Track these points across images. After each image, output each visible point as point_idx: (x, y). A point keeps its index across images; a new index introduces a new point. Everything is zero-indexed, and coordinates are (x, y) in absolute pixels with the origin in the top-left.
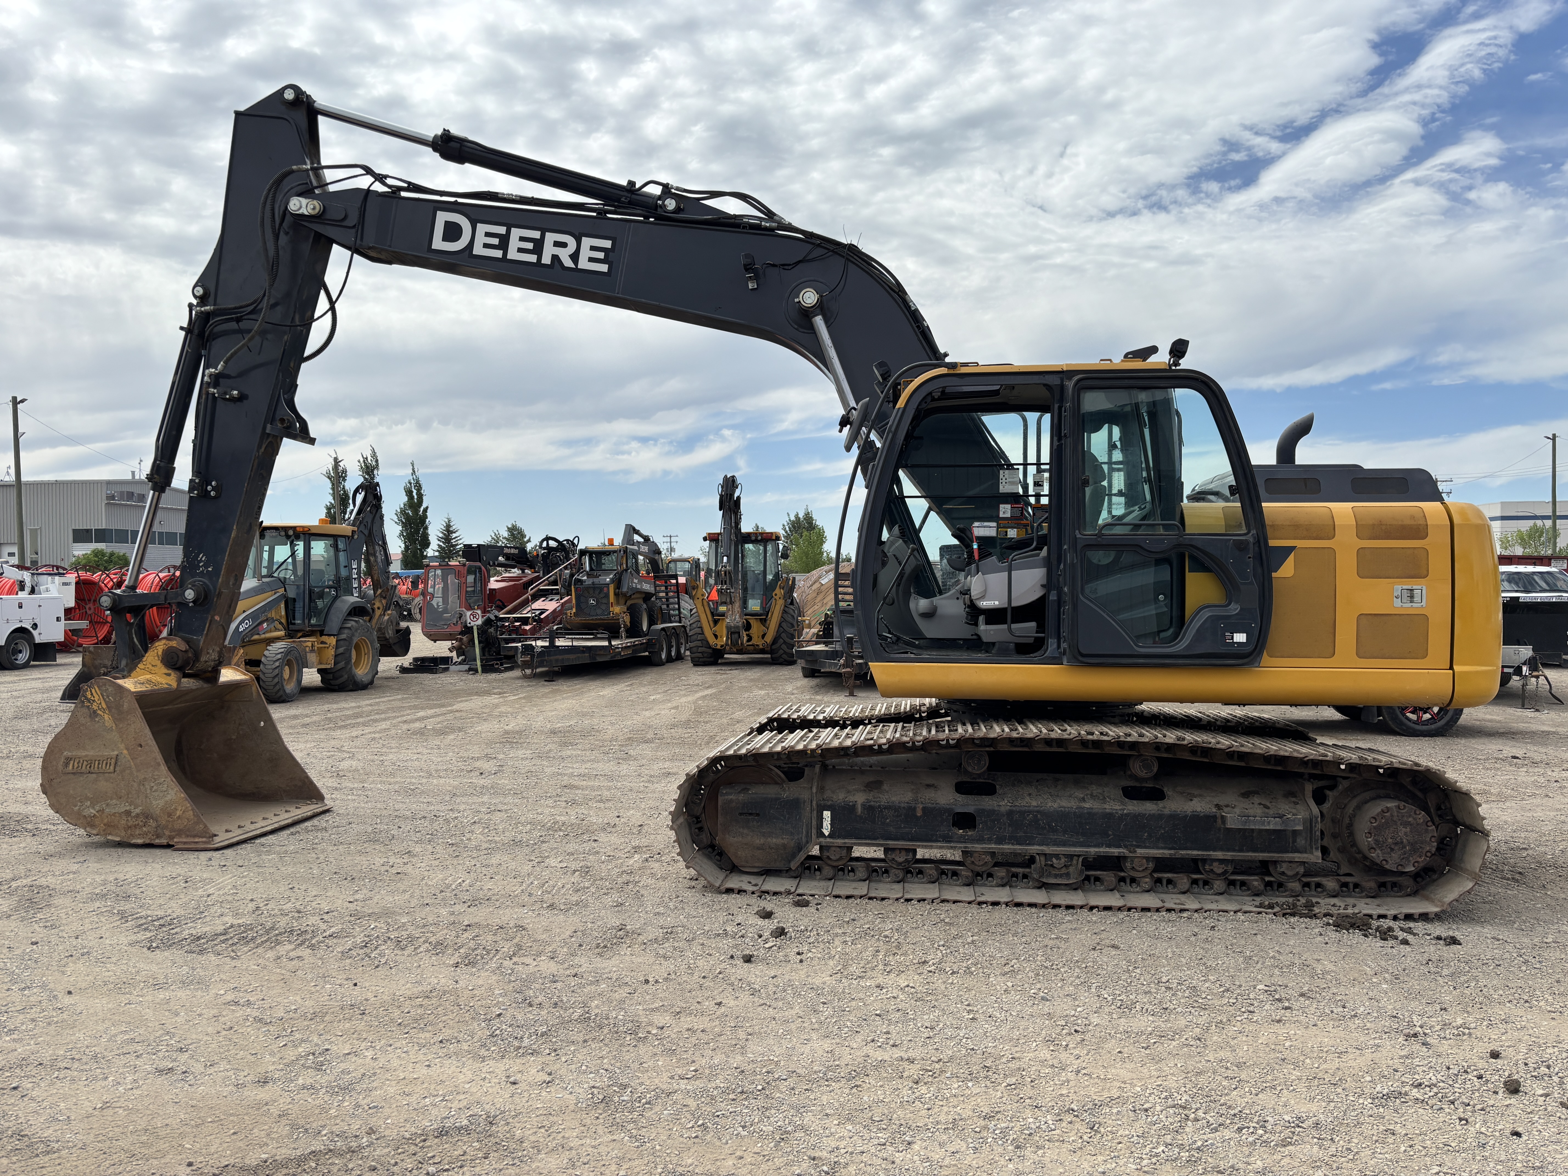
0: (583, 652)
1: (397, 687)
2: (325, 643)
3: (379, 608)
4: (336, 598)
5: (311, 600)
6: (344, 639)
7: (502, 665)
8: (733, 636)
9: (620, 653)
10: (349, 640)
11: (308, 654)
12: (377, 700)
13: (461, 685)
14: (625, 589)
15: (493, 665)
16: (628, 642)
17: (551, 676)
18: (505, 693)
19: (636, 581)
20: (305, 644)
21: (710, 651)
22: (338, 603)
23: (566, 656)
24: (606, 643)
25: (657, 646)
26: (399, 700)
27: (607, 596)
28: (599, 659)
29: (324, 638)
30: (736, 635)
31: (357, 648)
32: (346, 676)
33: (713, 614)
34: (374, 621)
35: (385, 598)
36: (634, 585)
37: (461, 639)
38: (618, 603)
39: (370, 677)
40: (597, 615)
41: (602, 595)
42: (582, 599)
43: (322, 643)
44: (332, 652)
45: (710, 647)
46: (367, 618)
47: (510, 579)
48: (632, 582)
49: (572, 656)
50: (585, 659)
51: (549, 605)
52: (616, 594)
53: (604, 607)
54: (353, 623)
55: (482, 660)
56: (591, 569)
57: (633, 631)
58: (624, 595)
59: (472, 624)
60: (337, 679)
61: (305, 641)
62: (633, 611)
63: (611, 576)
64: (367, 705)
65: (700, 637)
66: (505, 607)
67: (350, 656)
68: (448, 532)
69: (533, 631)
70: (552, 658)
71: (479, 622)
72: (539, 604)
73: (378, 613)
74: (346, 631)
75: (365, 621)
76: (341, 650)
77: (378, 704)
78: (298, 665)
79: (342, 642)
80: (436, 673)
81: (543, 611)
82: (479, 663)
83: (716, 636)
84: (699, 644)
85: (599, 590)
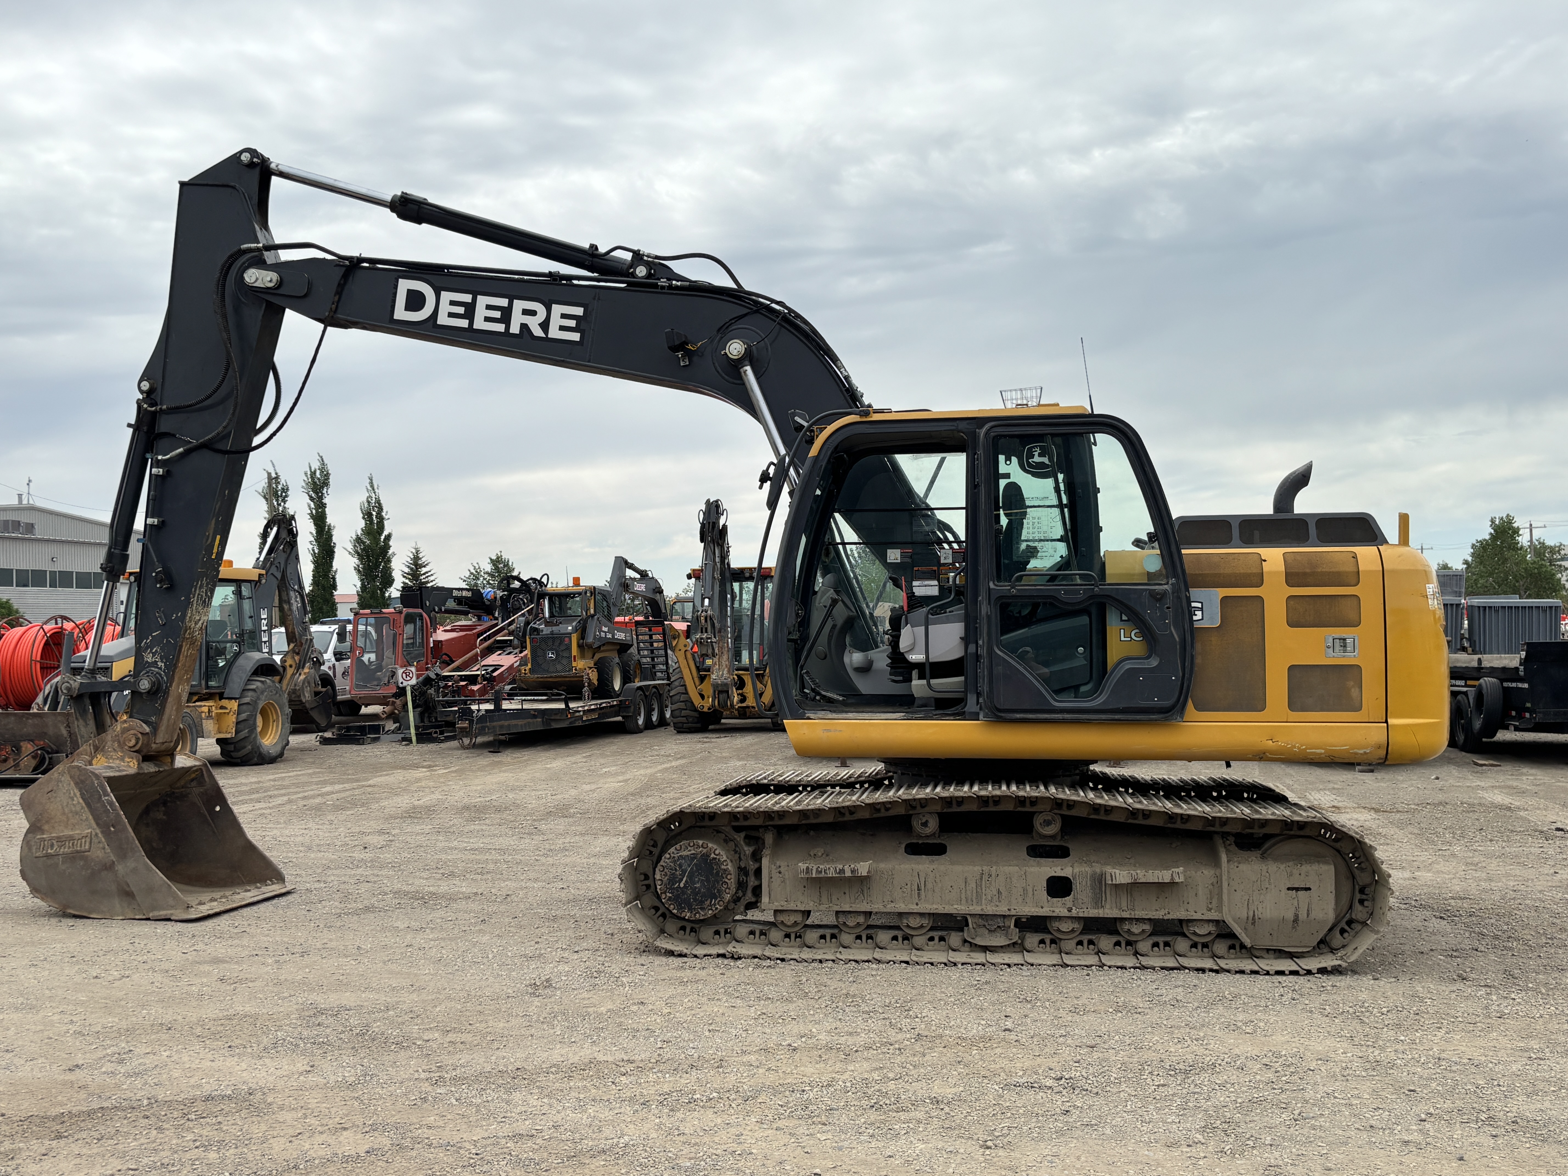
0: (535, 717)
1: (310, 760)
2: (226, 708)
3: (291, 666)
4: (237, 655)
5: (208, 657)
6: (248, 704)
7: (442, 733)
8: (721, 696)
9: (581, 717)
10: (253, 704)
11: (204, 721)
12: (283, 775)
13: (388, 758)
14: (590, 639)
15: (430, 734)
16: (593, 704)
17: (497, 746)
18: (436, 766)
19: (605, 629)
20: (200, 710)
21: (696, 714)
22: (241, 661)
23: (514, 722)
24: (562, 706)
25: (632, 709)
26: (310, 774)
27: (569, 648)
28: (555, 725)
29: (224, 702)
30: (725, 695)
31: (264, 713)
32: (250, 747)
33: (698, 669)
34: (285, 682)
35: (298, 654)
36: (603, 635)
37: (394, 703)
38: (583, 656)
39: (278, 749)
40: (557, 672)
41: (562, 648)
42: (540, 653)
43: (222, 708)
44: (232, 719)
45: (695, 709)
46: (277, 678)
47: (462, 628)
48: (601, 631)
49: (520, 722)
50: (537, 725)
51: (504, 660)
52: (580, 646)
53: (565, 662)
54: (259, 684)
55: (417, 728)
56: (552, 615)
57: (602, 690)
58: (590, 646)
59: (405, 684)
60: (239, 750)
61: (201, 706)
62: (602, 668)
63: (574, 624)
64: (270, 780)
65: (683, 697)
66: (453, 662)
67: (255, 724)
68: (416, 565)
69: (483, 691)
70: (495, 723)
71: (414, 681)
72: (493, 659)
73: (290, 671)
74: (250, 694)
75: (273, 682)
76: (243, 716)
77: (283, 779)
78: (192, 733)
79: (244, 707)
80: (363, 744)
81: (496, 667)
82: (413, 731)
83: (702, 697)
84: (682, 705)
85: (559, 642)
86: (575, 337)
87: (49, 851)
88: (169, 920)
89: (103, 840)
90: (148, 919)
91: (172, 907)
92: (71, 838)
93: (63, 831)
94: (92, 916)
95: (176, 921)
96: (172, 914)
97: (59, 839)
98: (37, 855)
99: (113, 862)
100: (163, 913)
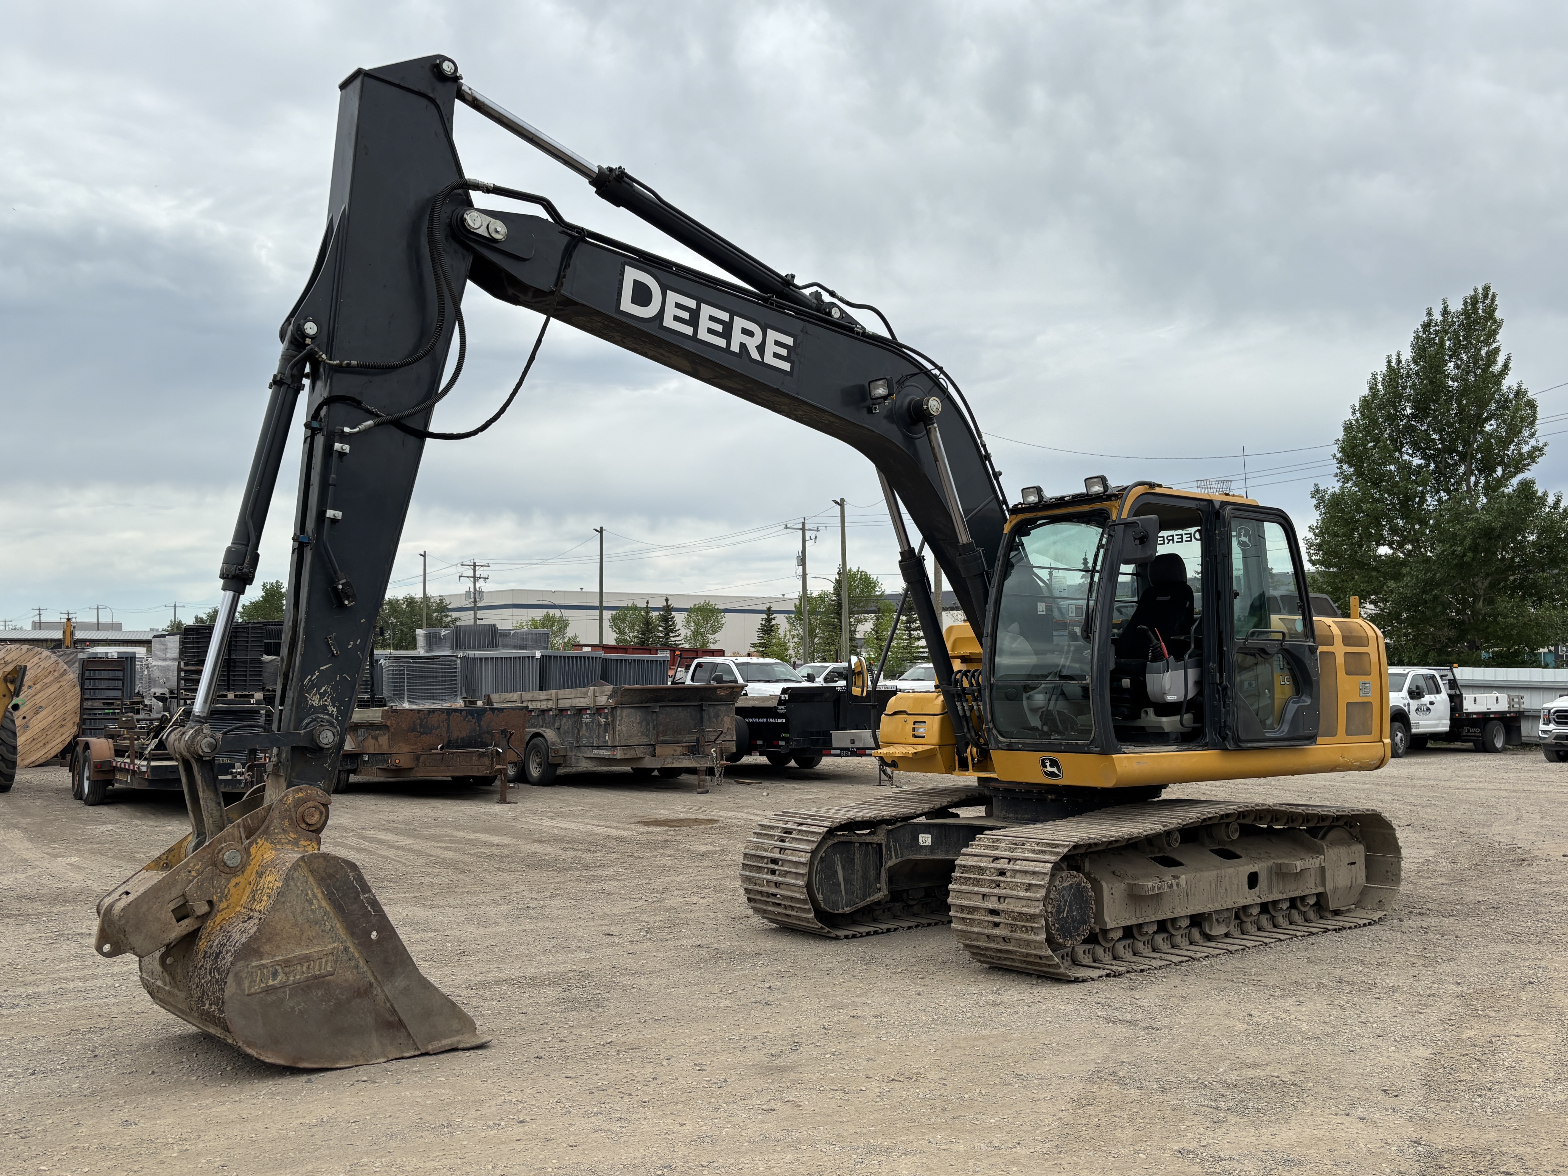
86: (786, 366)
87: (271, 983)
88: (456, 1050)
89: (357, 955)
90: (426, 1054)
91: (458, 1032)
92: (307, 958)
93: (293, 951)
94: (338, 1066)
95: (464, 1049)
96: (459, 1042)
97: (287, 963)
98: (253, 990)
99: (371, 985)
100: (446, 1042)
